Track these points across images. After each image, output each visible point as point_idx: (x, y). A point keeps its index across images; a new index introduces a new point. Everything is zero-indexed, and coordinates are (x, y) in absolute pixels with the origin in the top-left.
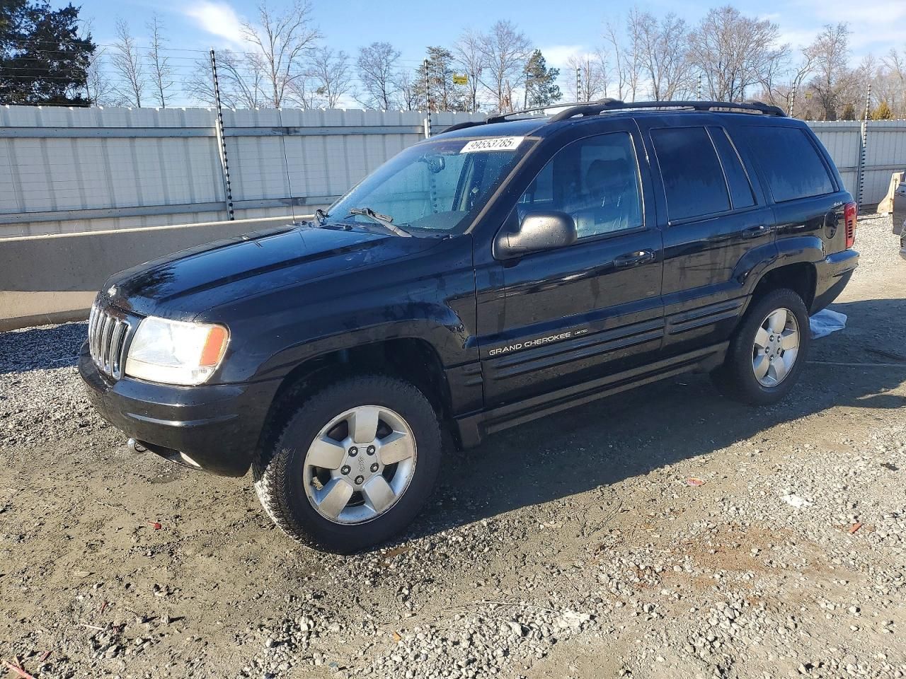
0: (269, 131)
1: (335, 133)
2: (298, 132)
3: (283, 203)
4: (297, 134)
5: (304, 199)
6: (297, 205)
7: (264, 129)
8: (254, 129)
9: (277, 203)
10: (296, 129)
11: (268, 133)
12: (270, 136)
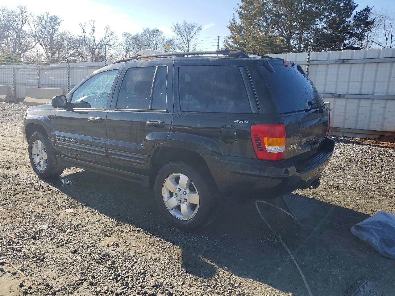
0: (333, 62)
1: (371, 62)
2: (349, 62)
3: (333, 96)
4: (348, 63)
5: (344, 95)
6: (340, 97)
7: (331, 61)
8: (326, 61)
9: (330, 96)
10: (348, 60)
11: (333, 63)
12: (333, 64)
